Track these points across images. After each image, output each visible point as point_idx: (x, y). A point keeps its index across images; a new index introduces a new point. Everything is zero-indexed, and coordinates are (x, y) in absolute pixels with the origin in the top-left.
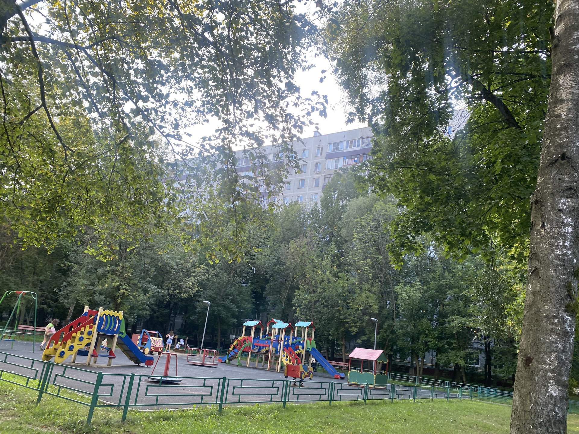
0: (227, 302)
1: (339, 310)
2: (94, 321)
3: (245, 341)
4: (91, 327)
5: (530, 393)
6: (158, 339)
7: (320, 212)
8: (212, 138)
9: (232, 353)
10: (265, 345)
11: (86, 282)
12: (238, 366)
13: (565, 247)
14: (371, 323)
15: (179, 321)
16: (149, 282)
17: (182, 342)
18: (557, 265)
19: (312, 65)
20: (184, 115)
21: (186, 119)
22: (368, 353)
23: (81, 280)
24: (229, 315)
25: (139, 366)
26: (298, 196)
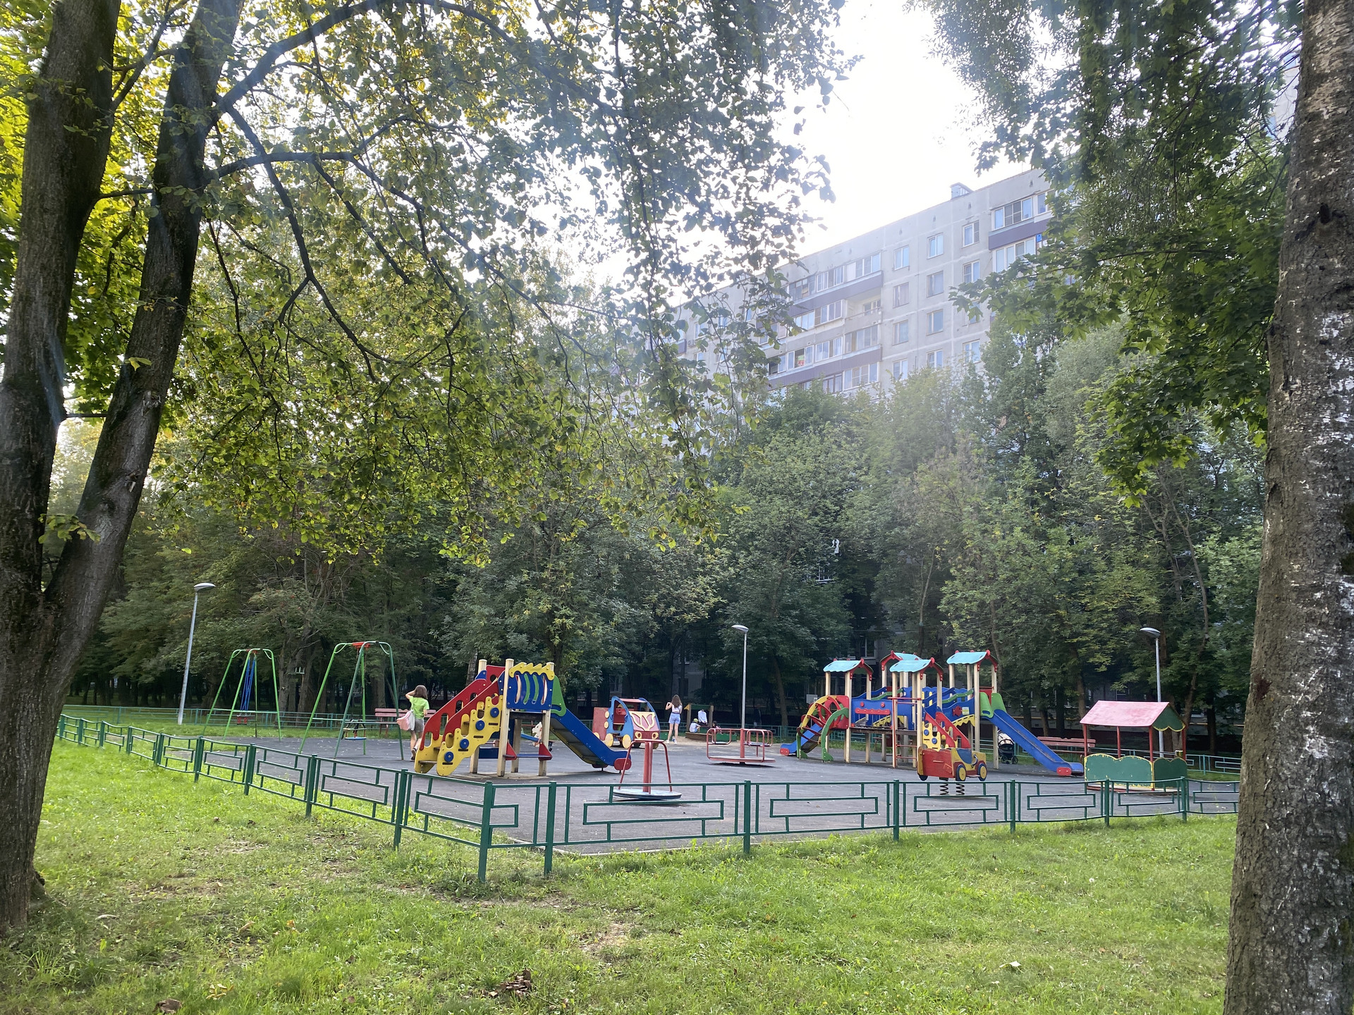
0: (789, 624)
1: (1059, 616)
2: (498, 688)
3: (833, 707)
4: (495, 701)
5: (1264, 756)
6: (646, 714)
7: (987, 384)
8: (625, 287)
9: (809, 735)
10: (879, 711)
11: (486, 611)
12: (823, 761)
13: (1337, 426)
14: (1145, 640)
15: (695, 673)
16: (611, 596)
17: (702, 716)
18: (1318, 470)
19: (855, 57)
20: (593, 234)
21: (600, 241)
22: (1128, 712)
23: (476, 608)
24: (798, 651)
25: (603, 773)
26: (931, 355)
